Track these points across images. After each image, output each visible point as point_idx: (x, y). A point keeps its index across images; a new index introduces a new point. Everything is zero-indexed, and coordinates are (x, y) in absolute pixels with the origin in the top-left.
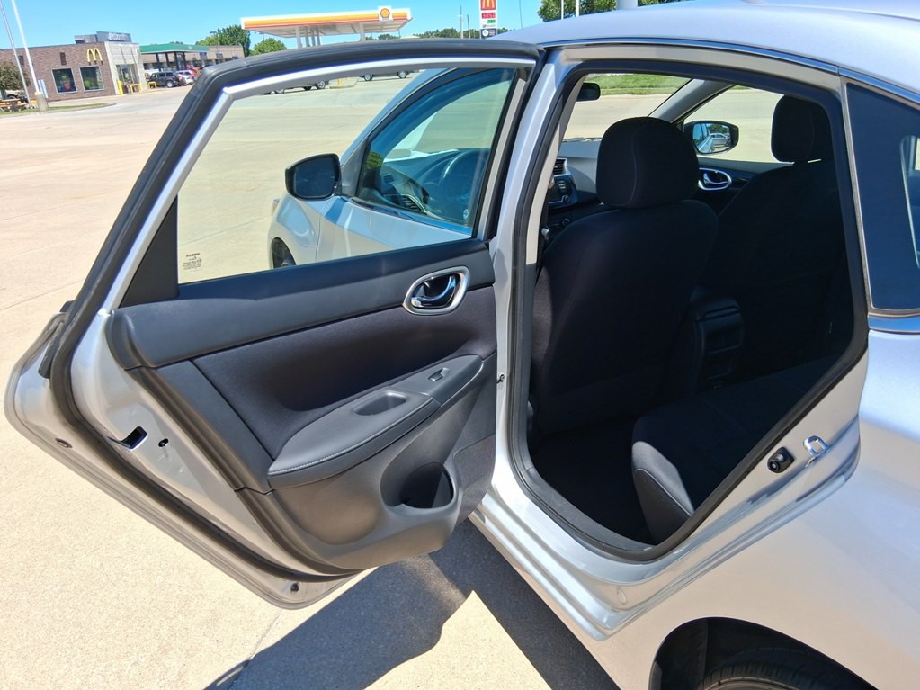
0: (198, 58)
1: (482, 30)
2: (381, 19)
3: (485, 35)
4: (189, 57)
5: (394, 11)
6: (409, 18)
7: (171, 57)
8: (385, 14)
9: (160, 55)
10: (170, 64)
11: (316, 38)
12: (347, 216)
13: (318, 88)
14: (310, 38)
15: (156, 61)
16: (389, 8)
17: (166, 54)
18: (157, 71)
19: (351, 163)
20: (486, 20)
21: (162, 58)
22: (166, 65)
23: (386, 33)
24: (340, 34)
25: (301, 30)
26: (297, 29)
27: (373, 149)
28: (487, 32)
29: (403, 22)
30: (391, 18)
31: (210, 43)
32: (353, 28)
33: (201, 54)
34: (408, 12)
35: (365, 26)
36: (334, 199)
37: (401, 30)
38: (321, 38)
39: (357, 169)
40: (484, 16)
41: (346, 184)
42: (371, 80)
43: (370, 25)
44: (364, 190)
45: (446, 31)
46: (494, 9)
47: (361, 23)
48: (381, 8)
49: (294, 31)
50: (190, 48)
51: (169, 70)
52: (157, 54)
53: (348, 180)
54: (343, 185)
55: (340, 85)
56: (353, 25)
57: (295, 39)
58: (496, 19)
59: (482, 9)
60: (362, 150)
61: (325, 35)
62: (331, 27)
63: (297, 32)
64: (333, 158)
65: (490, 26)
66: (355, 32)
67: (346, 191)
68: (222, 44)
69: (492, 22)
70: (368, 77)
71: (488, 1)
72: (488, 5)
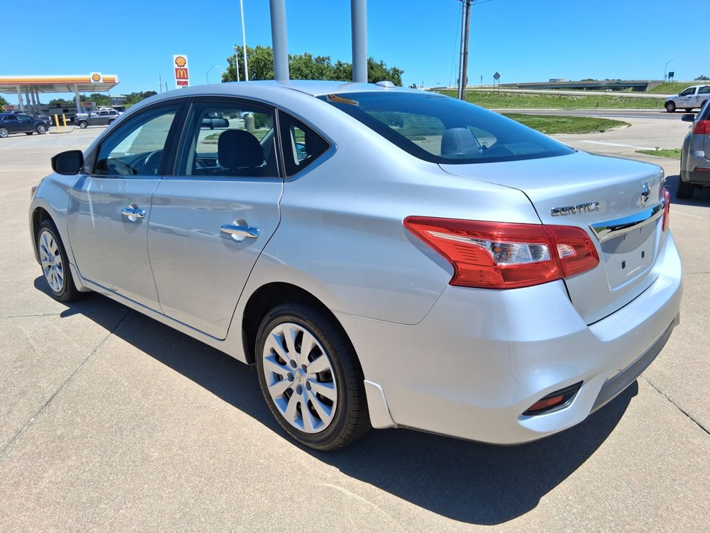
2: (92, 81)
5: (104, 77)
6: (117, 82)
8: (97, 78)
11: (35, 94)
12: (88, 184)
13: (39, 134)
14: (30, 95)
16: (100, 74)
19: (90, 156)
20: (181, 87)
23: (97, 93)
24: (57, 92)
25: (21, 88)
26: (18, 87)
27: (103, 148)
29: (111, 84)
30: (101, 81)
32: (69, 88)
34: (115, 77)
35: (79, 86)
36: (79, 176)
37: (110, 90)
38: (39, 94)
39: (93, 158)
40: (179, 83)
41: (87, 168)
42: (85, 128)
43: (83, 86)
44: (98, 171)
45: (148, 92)
46: (187, 78)
47: (75, 85)
48: (92, 74)
49: (16, 88)
53: (88, 165)
54: (85, 168)
55: (59, 132)
56: (68, 86)
57: (17, 95)
59: (177, 78)
60: (96, 148)
61: (43, 92)
62: (49, 86)
63: (18, 89)
64: (79, 153)
66: (70, 91)
67: (87, 171)
70: (83, 125)
71: (182, 73)
72: (182, 75)
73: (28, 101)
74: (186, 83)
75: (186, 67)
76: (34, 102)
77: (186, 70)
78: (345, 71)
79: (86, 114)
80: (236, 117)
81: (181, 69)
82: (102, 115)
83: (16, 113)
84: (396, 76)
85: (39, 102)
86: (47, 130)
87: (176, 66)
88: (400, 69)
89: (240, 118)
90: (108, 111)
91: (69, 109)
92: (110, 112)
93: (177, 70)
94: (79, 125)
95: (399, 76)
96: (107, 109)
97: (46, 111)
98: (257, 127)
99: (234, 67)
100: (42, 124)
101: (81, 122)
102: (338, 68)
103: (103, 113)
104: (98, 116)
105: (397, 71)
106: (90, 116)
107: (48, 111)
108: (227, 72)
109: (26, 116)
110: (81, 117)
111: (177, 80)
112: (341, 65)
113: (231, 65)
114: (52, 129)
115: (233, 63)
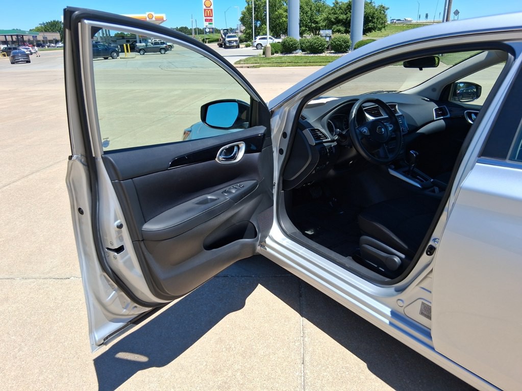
0: (31, 39)
1: (205, 28)
2: (148, 19)
3: (207, 31)
4: (26, 38)
5: (155, 15)
6: (165, 19)
7: (14, 38)
8: (151, 16)
9: (7, 36)
10: (13, 42)
13: (113, 58)
15: (5, 40)
16: (153, 13)
17: (11, 36)
18: (6, 46)
20: (208, 23)
21: (9, 38)
22: (10, 43)
28: (208, 29)
29: (161, 21)
30: (154, 19)
31: (38, 30)
33: (33, 37)
34: (164, 16)
40: (206, 20)
42: (144, 54)
45: (182, 28)
46: (212, 17)
48: (148, 13)
50: (27, 33)
51: (14, 46)
52: (5, 36)
55: (126, 57)
58: (213, 22)
59: (205, 17)
65: (210, 26)
68: (46, 31)
69: (210, 24)
70: (142, 52)
71: (208, 12)
72: (208, 14)
73: (103, 34)
74: (211, 20)
75: (212, 7)
76: (107, 35)
77: (211, 10)
78: (340, 8)
79: (144, 44)
80: (249, 46)
81: (208, 10)
82: (155, 45)
83: (96, 42)
84: (382, 12)
85: (110, 35)
86: (118, 56)
87: (204, 7)
88: (386, 6)
89: (253, 46)
90: (159, 42)
91: (131, 40)
92: (161, 42)
93: (205, 10)
94: (139, 52)
95: (385, 12)
96: (157, 40)
97: (114, 42)
98: (272, 54)
99: (250, 6)
100: (115, 51)
101: (140, 50)
102: (335, 6)
103: (156, 43)
104: (152, 46)
105: (384, 8)
106: (147, 45)
107: (116, 41)
108: (245, 10)
109: (104, 45)
110: (140, 46)
111: (205, 18)
112: (337, 3)
113: (249, 5)
114: (121, 55)
115: (250, 4)
